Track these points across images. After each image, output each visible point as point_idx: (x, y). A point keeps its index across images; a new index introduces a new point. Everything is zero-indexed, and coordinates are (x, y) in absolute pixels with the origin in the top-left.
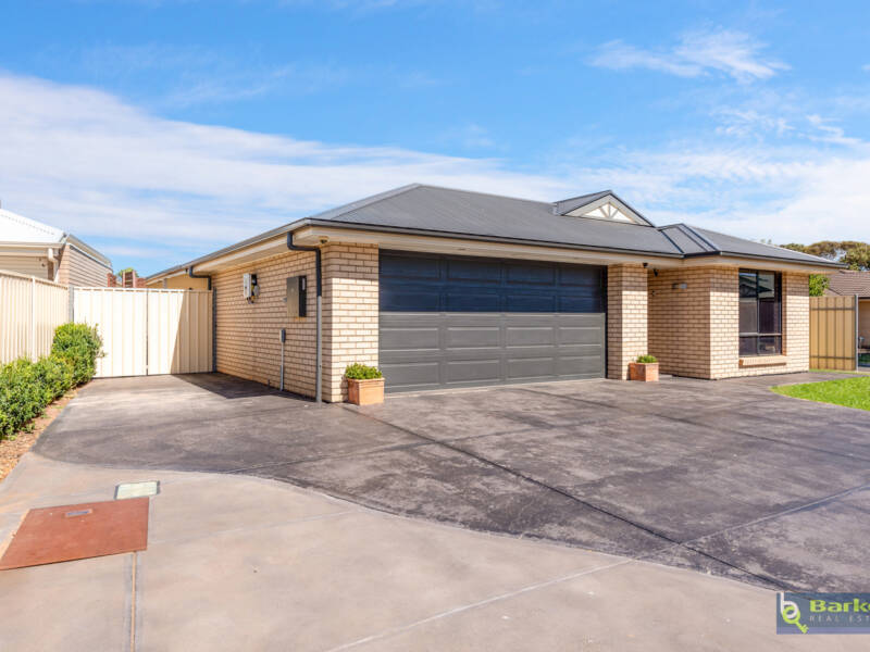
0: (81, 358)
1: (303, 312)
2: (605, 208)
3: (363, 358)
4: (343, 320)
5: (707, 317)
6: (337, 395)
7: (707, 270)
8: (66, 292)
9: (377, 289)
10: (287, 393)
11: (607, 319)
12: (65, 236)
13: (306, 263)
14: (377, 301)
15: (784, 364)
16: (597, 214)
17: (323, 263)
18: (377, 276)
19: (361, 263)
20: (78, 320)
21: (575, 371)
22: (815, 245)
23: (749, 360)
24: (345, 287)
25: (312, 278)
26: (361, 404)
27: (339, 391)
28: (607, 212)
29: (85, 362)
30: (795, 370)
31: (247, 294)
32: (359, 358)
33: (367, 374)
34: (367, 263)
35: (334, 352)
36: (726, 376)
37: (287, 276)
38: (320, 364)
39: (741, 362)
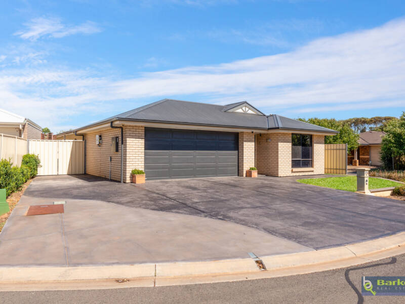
0: (33, 167)
1: (117, 150)
2: (244, 108)
3: (138, 167)
4: (131, 153)
5: (277, 152)
6: (128, 180)
7: (277, 134)
8: (26, 142)
9: (144, 142)
10: (111, 180)
11: (238, 153)
12: (26, 119)
13: (118, 132)
14: (144, 146)
15: (313, 171)
16: (240, 111)
17: (124, 132)
18: (144, 137)
19: (138, 133)
20: (31, 153)
21: (225, 173)
22: (372, 118)
23: (295, 169)
24: (132, 141)
25: (120, 138)
26: (137, 183)
27: (129, 179)
28: (244, 110)
29: (34, 169)
30: (318, 174)
31: (97, 143)
32: (137, 167)
33: (139, 173)
34: (140, 133)
35: (127, 165)
36: (286, 175)
37: (112, 137)
38: (123, 169)
39: (292, 170)
